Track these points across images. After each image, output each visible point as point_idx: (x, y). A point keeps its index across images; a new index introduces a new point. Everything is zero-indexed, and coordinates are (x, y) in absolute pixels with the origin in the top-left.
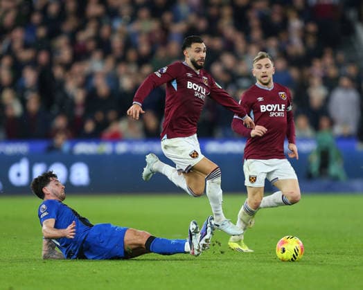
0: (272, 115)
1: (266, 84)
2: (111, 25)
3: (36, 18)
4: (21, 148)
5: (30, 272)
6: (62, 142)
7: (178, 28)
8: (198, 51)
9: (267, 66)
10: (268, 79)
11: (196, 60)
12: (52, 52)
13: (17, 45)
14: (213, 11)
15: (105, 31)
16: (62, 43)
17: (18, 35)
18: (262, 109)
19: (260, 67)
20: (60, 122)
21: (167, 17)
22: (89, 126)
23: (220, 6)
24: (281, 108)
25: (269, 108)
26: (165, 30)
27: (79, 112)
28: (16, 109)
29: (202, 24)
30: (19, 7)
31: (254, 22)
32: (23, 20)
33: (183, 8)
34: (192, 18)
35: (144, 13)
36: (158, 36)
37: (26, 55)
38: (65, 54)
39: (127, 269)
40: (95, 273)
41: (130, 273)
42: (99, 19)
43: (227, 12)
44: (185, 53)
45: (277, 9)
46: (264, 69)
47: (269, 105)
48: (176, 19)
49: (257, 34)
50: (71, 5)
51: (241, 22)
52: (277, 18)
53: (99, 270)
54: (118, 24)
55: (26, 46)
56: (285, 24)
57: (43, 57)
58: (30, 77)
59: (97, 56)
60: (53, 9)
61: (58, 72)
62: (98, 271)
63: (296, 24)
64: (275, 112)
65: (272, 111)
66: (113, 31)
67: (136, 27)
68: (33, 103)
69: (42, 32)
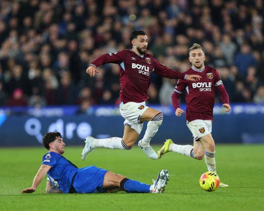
0: (202, 90)
1: (199, 68)
2: (121, 21)
3: (67, 17)
4: (57, 112)
5: (65, 203)
6: (87, 107)
7: (171, 23)
8: (142, 41)
9: (200, 55)
10: (200, 64)
11: (141, 47)
12: (79, 41)
13: (54, 37)
14: (196, 10)
15: (118, 26)
16: (86, 35)
17: (54, 29)
18: (193, 86)
19: (194, 55)
20: (86, 93)
21: (163, 15)
22: (107, 96)
23: (201, 6)
24: (208, 85)
25: (199, 85)
26: (161, 25)
27: (99, 85)
28: (53, 83)
29: (188, 20)
30: (54, 9)
31: (227, 19)
32: (58, 18)
33: (174, 8)
34: (181, 16)
35: (146, 12)
36: (156, 29)
37: (60, 44)
38: (88, 43)
39: (136, 200)
40: (112, 203)
41: (138, 203)
42: (112, 17)
43: (206, 11)
44: (132, 42)
45: (243, 8)
46: (197, 57)
47: (199, 83)
48: (169, 17)
49: (228, 27)
50: (93, 7)
51: (217, 18)
52: (243, 15)
53: (115, 200)
54: (126, 21)
55: (60, 37)
56: (249, 19)
57: (73, 45)
58: (63, 59)
59: (112, 44)
60: (80, 10)
61: (84, 56)
62: (115, 202)
63: (257, 19)
64: (203, 88)
65: (201, 87)
66: (123, 26)
67: (140, 22)
68: (66, 79)
69: (71, 27)
